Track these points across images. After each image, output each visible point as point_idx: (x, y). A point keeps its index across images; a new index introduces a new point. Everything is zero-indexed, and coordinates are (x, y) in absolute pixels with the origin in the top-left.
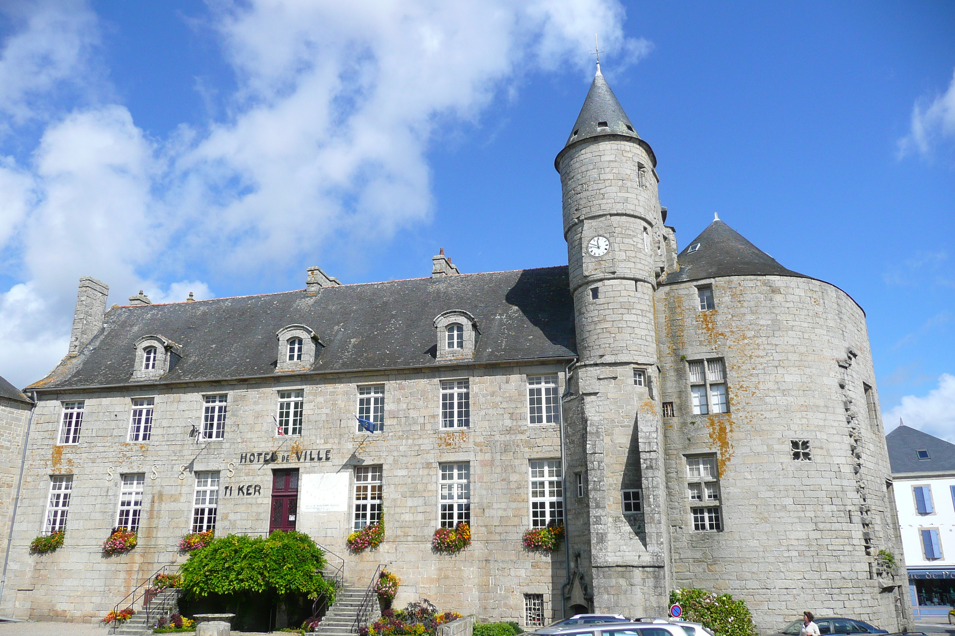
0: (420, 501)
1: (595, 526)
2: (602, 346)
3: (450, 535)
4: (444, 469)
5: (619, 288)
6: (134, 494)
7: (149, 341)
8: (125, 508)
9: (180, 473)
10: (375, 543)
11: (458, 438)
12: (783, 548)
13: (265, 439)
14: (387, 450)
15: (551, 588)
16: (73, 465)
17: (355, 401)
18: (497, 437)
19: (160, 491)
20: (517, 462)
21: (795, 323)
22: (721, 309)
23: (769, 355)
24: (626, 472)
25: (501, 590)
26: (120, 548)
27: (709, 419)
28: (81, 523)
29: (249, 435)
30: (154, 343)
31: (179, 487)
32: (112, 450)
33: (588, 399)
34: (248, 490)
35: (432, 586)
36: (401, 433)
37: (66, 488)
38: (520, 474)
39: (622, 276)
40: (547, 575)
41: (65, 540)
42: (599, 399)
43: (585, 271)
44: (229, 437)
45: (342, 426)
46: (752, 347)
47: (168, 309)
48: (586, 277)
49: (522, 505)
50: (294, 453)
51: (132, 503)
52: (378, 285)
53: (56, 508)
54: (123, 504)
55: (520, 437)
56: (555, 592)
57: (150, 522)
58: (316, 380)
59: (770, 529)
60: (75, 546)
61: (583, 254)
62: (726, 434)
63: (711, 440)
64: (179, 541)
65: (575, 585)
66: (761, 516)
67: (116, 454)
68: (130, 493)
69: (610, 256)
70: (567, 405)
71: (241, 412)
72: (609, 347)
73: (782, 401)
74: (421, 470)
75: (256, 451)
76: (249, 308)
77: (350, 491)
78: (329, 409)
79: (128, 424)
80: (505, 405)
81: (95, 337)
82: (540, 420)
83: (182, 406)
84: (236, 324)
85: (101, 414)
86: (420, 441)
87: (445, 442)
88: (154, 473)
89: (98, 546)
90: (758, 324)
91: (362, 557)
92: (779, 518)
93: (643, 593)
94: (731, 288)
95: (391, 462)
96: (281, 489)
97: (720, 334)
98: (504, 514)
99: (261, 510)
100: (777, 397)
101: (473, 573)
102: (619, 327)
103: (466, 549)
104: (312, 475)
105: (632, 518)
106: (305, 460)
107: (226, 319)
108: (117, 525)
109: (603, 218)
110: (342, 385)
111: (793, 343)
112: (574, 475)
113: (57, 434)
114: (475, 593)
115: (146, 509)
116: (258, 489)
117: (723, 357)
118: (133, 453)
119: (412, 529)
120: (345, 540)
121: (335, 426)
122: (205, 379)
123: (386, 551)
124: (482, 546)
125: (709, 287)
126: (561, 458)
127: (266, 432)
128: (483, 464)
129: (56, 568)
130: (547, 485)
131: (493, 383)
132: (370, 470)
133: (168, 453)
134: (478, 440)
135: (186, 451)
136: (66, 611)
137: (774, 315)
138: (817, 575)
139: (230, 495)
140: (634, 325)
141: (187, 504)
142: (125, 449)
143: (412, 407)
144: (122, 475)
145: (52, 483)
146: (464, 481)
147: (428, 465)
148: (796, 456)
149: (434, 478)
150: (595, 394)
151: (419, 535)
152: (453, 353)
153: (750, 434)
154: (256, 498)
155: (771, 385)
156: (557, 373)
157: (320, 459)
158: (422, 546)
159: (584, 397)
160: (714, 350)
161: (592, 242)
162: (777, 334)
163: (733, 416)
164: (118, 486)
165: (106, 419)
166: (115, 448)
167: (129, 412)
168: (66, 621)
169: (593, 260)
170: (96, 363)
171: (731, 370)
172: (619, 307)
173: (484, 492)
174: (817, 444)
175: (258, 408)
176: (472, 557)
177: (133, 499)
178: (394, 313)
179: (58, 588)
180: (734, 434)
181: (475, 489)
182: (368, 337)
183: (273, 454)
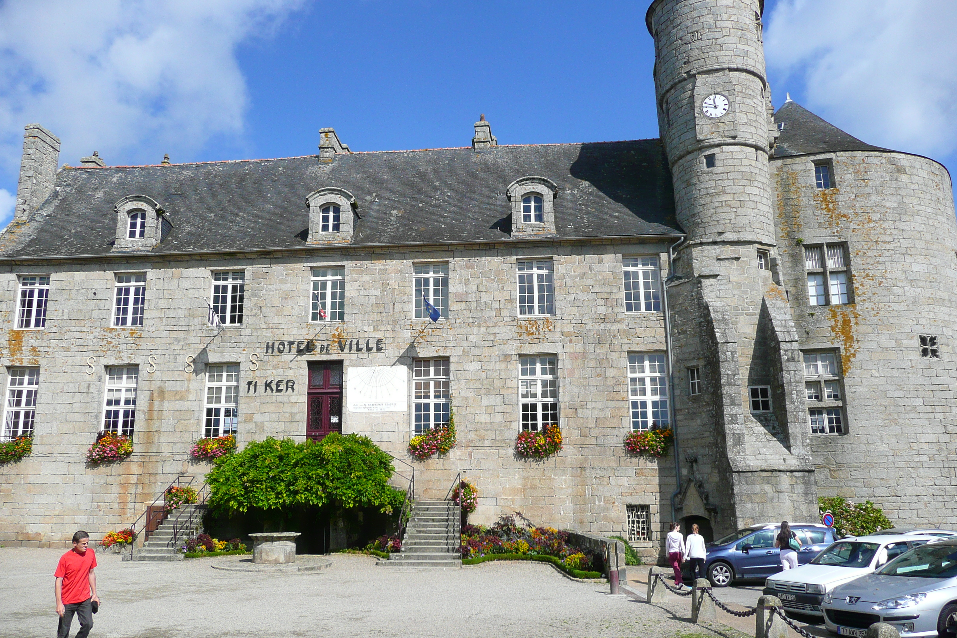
0: (498, 400)
1: (731, 426)
2: (721, 222)
3: (538, 438)
4: (524, 363)
5: (740, 156)
6: (123, 390)
7: (135, 202)
8: (113, 408)
9: (186, 365)
10: (444, 449)
11: (541, 326)
12: (913, 452)
13: (296, 325)
14: (454, 339)
15: (658, 498)
16: (38, 355)
17: (411, 281)
18: (589, 326)
19: (160, 387)
20: (614, 355)
21: (920, 208)
22: (843, 188)
23: (896, 241)
24: (753, 366)
25: (599, 502)
26: (111, 457)
27: (831, 310)
28: (55, 426)
29: (276, 320)
30: (142, 205)
31: (186, 382)
32: (91, 336)
33: (706, 282)
34: (278, 385)
35: (516, 497)
36: (471, 320)
37: (30, 383)
38: (618, 368)
39: (744, 142)
40: (653, 483)
41: (33, 447)
42: (719, 282)
43: (699, 134)
44: (250, 323)
45: (396, 310)
46: (878, 232)
47: (139, 173)
48: (701, 141)
49: (620, 404)
50: (336, 342)
51: (122, 402)
52: (408, 154)
53: (17, 408)
54: (109, 403)
55: (616, 326)
56: (663, 502)
57: (149, 424)
58: (360, 255)
59: (900, 432)
60: (49, 455)
61: (696, 115)
62: (850, 327)
63: (833, 334)
64: (189, 449)
65: (688, 494)
66: (890, 417)
67: (98, 342)
68: (119, 390)
69: (730, 118)
70: (674, 290)
71: (264, 292)
72: (730, 223)
73: (910, 292)
74: (498, 363)
75: (286, 339)
76: (248, 174)
77: (410, 387)
78: (379, 290)
79: (112, 305)
80: (597, 289)
81: (46, 202)
82: (638, 308)
83: (185, 284)
84: (236, 192)
85: (74, 291)
86: (496, 330)
87: (527, 330)
88: (151, 365)
89: (79, 454)
90: (884, 206)
91: (428, 464)
92: (909, 420)
93: (792, 501)
94: (853, 165)
95: (460, 354)
96: (319, 386)
97: (842, 216)
98: (601, 414)
99: (295, 410)
100: (906, 288)
101: (565, 483)
102: (740, 201)
103: (556, 455)
104: (361, 369)
105: (762, 418)
106: (350, 350)
107: (221, 185)
108: (102, 428)
109: (720, 74)
110: (394, 262)
111: (919, 230)
112: (686, 370)
113: (14, 316)
114: (568, 504)
115: (142, 408)
116: (290, 385)
117: (846, 243)
118: (121, 341)
119: (490, 432)
120: (406, 445)
121: (387, 311)
122: (214, 251)
123: (458, 458)
124: (575, 451)
125: (829, 162)
126: (666, 352)
127: (297, 316)
128: (574, 357)
129: (22, 482)
130: (648, 381)
131: (582, 263)
132: (432, 363)
133: (169, 340)
134: (566, 329)
135: (193, 338)
136: (40, 534)
137: (899, 197)
138: (946, 482)
139: (255, 392)
140: (757, 199)
141: (197, 403)
142: (110, 335)
143: (484, 289)
144: (106, 367)
145: (10, 377)
146: (549, 377)
147: (506, 358)
148: (925, 352)
149: (514, 372)
150: (715, 276)
151: (498, 439)
152: (533, 228)
153: (877, 327)
154: (289, 396)
155: (898, 274)
156: (658, 255)
157: (369, 349)
158: (502, 452)
159: (702, 280)
160: (836, 234)
161: (707, 100)
162: (904, 218)
163: (858, 307)
164: (103, 380)
165: (81, 298)
166: (96, 334)
167: (112, 289)
168: (41, 546)
169: (709, 122)
170: (55, 231)
171: (855, 257)
172: (740, 177)
173: (576, 390)
174: (944, 341)
175: (286, 287)
176: (564, 464)
177: (123, 396)
178: (437, 183)
179: (27, 506)
180: (861, 328)
181: (565, 386)
182: (412, 208)
183: (308, 342)
